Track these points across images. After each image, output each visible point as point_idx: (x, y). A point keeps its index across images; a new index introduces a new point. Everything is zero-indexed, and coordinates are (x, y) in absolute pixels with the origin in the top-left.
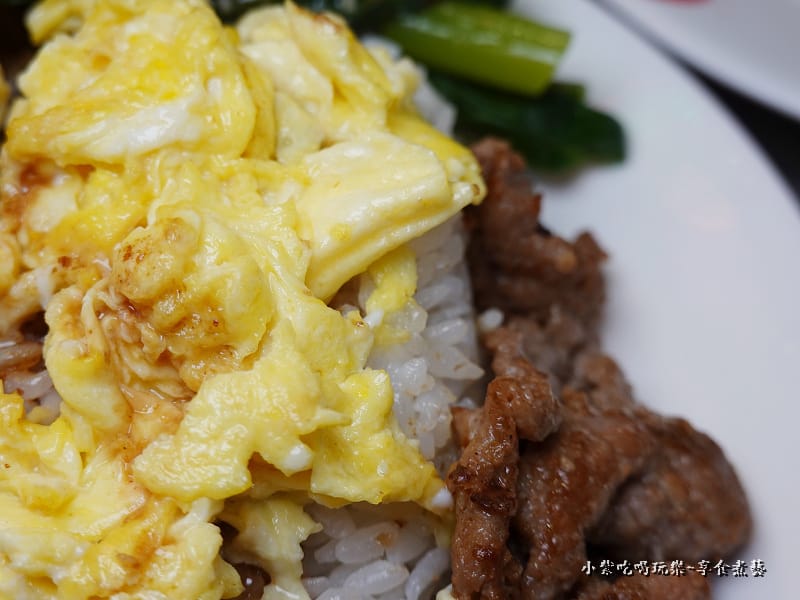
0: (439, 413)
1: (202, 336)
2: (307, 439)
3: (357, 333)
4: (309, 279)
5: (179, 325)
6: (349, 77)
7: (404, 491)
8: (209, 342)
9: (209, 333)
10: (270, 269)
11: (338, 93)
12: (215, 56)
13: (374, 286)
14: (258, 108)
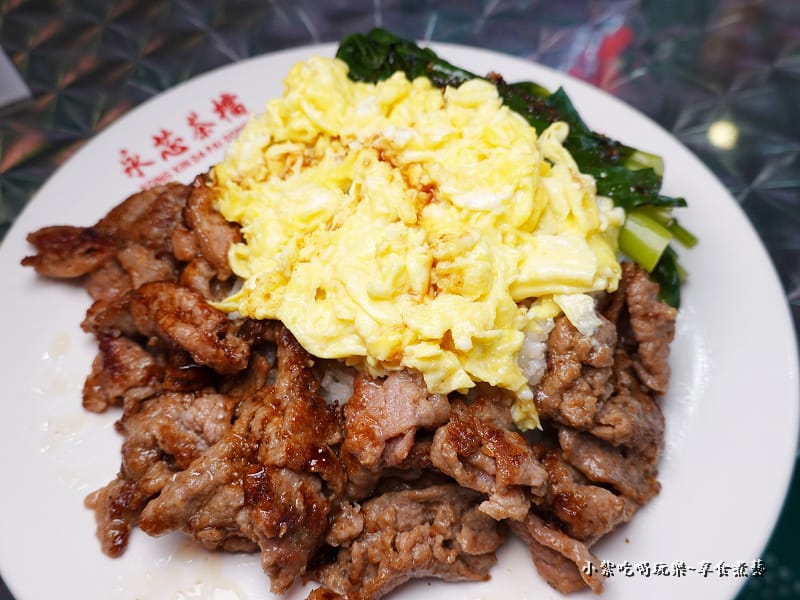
0: (539, 370)
1: (452, 285)
2: (475, 341)
3: (520, 318)
4: (511, 288)
5: (446, 275)
6: (578, 212)
7: (508, 386)
8: (454, 289)
9: (456, 285)
10: (496, 274)
11: (571, 214)
12: (527, 181)
13: (540, 304)
14: (533, 212)
